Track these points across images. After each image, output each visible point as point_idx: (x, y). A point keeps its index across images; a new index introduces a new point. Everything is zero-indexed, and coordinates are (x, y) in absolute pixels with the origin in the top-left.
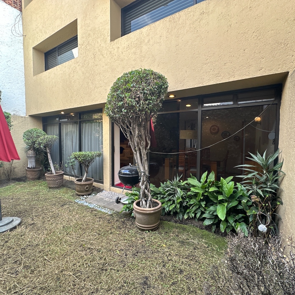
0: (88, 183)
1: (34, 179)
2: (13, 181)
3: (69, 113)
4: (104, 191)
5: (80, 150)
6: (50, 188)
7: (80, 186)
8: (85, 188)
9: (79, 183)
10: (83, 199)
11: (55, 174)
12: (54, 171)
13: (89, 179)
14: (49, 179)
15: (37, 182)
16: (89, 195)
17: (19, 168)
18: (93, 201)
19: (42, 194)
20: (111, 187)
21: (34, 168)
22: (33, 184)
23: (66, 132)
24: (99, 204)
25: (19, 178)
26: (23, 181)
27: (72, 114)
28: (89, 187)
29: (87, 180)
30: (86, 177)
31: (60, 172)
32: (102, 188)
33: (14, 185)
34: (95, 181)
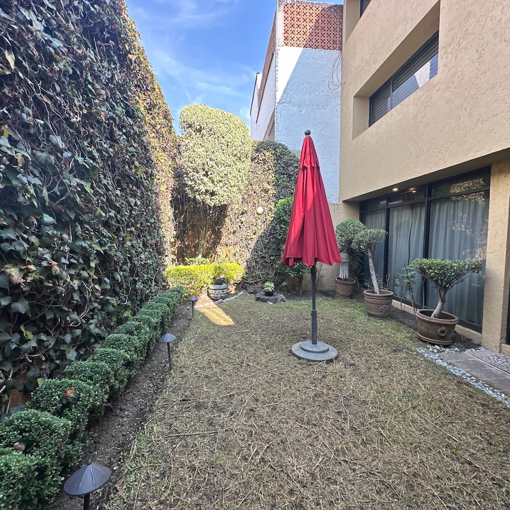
0: (446, 323)
1: (344, 296)
2: (320, 295)
3: (407, 189)
4: (482, 349)
5: (426, 255)
6: (370, 315)
7: (427, 325)
8: (439, 331)
9: (426, 318)
10: (433, 352)
11: (378, 294)
12: (378, 289)
13: (447, 314)
14: (370, 300)
15: (349, 302)
16: (446, 347)
17: (327, 278)
18: (457, 362)
19: (360, 322)
20: (503, 345)
21: (346, 280)
22: (345, 304)
23: (398, 223)
24: (474, 373)
25: (326, 292)
26: (332, 298)
27: (412, 189)
28: (446, 331)
29: (441, 315)
30: (442, 309)
31: (386, 292)
32: (476, 340)
33: (322, 300)
34: (461, 323)
